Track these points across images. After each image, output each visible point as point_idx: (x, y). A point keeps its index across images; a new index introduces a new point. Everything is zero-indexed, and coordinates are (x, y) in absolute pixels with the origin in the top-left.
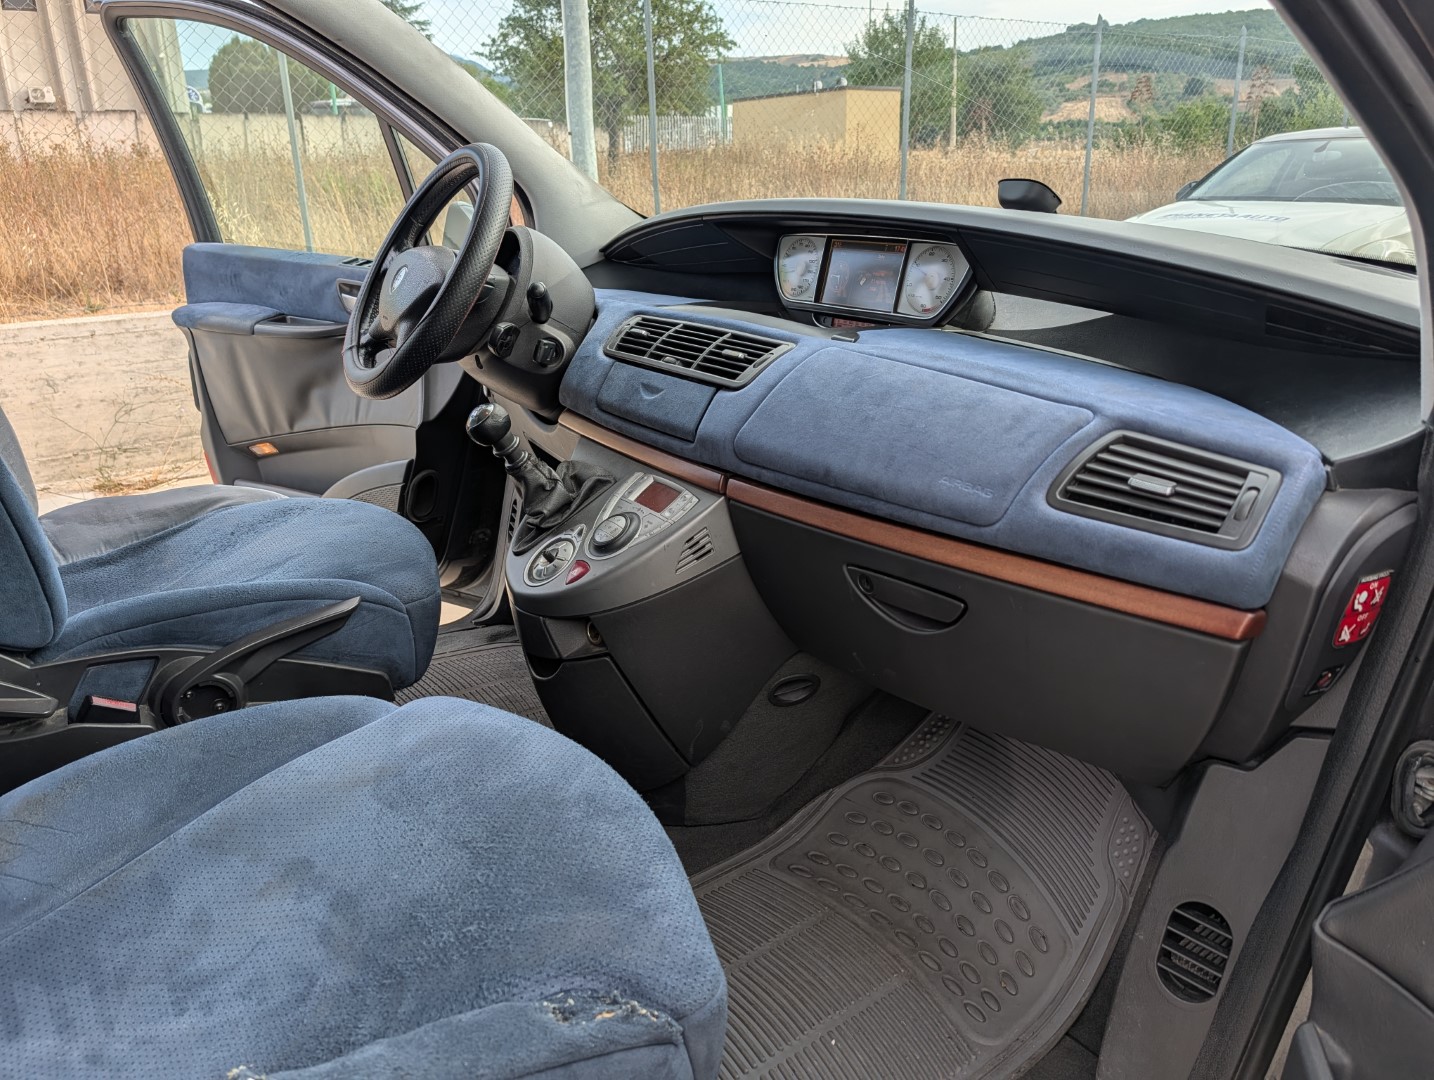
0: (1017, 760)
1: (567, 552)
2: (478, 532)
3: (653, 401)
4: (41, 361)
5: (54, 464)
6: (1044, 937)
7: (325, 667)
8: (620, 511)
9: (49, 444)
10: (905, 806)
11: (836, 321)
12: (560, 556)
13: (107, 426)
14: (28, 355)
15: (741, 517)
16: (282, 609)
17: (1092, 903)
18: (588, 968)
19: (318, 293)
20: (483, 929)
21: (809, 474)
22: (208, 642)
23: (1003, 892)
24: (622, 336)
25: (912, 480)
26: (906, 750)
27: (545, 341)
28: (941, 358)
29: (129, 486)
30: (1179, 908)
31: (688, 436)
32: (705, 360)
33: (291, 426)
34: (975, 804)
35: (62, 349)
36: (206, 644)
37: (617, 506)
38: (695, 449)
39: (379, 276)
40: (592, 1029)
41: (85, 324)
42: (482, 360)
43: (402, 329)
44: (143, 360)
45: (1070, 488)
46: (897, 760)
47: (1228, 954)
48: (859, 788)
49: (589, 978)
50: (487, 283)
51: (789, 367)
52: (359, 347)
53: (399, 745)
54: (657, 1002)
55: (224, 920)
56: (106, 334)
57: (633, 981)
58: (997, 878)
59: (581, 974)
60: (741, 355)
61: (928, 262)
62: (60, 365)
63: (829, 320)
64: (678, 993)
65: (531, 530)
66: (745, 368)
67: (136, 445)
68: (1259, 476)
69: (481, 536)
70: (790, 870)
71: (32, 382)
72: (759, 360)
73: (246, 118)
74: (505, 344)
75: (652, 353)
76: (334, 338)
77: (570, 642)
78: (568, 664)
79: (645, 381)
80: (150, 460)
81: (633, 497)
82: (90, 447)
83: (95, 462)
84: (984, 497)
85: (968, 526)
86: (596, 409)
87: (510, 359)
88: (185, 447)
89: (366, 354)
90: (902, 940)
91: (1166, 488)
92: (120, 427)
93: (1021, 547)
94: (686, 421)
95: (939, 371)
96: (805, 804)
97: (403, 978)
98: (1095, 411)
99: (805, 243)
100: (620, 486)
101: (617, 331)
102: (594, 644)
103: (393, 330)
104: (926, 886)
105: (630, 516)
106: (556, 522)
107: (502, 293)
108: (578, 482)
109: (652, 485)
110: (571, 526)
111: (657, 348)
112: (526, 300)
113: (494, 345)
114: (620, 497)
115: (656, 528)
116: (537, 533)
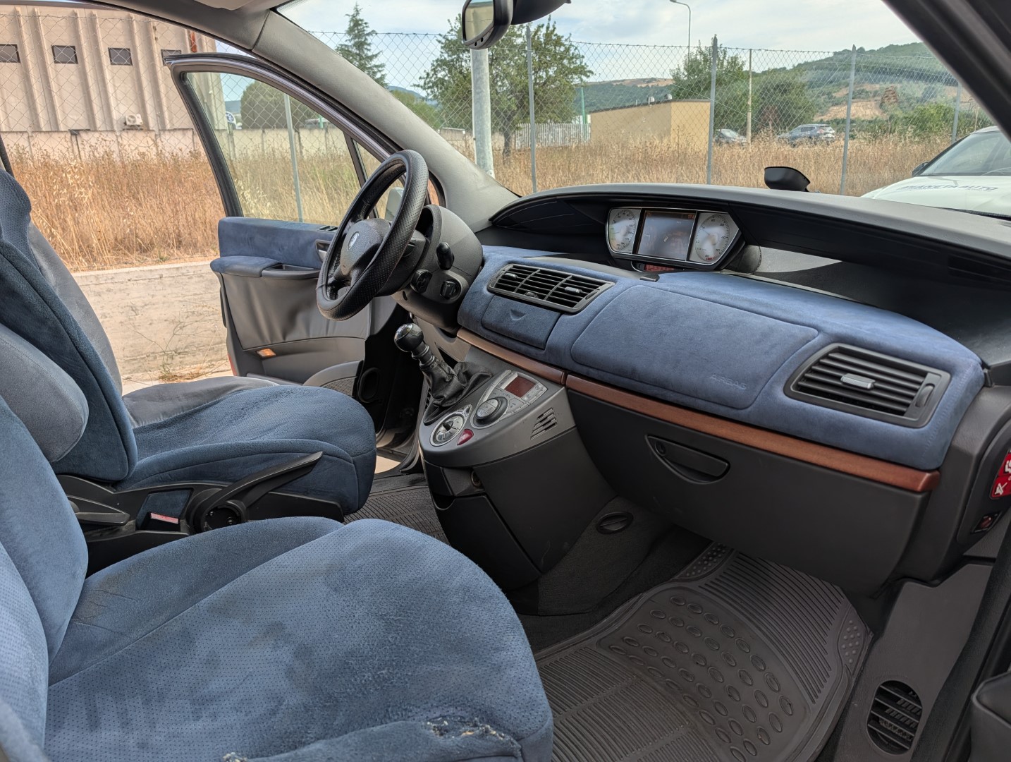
0: (774, 577)
1: (459, 423)
2: (405, 410)
3: (518, 322)
4: (128, 294)
5: (134, 362)
6: (790, 704)
7: (299, 498)
8: (494, 396)
9: (132, 349)
10: (692, 607)
11: (648, 266)
12: (454, 426)
13: (168, 337)
14: (120, 290)
15: (576, 401)
16: (272, 459)
17: (825, 681)
18: (459, 702)
19: (303, 249)
20: (391, 673)
21: (621, 372)
22: (225, 480)
23: (761, 670)
24: (500, 278)
25: (691, 378)
26: (695, 568)
27: (448, 282)
28: (714, 292)
29: (181, 377)
30: (883, 685)
31: (541, 346)
32: (554, 294)
33: (284, 337)
34: (742, 607)
35: (142, 286)
36: (223, 481)
37: (493, 393)
38: (545, 354)
39: (341, 239)
40: (459, 742)
41: (156, 270)
42: (407, 294)
43: (354, 274)
44: (191, 293)
45: (800, 383)
46: (688, 575)
47: (919, 720)
48: (660, 593)
49: (459, 708)
50: (410, 243)
51: (609, 299)
52: (327, 285)
53: (342, 550)
54: (504, 727)
55: (227, 660)
56: (169, 277)
57: (488, 712)
58: (757, 661)
59: (453, 705)
60: (577, 291)
61: (710, 226)
62: (140, 297)
63: (643, 266)
64: (518, 722)
65: (437, 408)
66: (580, 299)
67: (187, 350)
68: (934, 376)
70: (610, 648)
71: (122, 308)
72: (589, 294)
73: (264, 132)
74: (422, 284)
75: (518, 290)
76: (312, 279)
77: (460, 484)
78: (458, 499)
79: (513, 309)
80: (195, 360)
81: (504, 387)
82: (157, 351)
83: (160, 361)
84: (741, 389)
85: (729, 409)
86: (480, 327)
87: (425, 294)
88: (218, 351)
89: (331, 290)
90: (688, 703)
91: (867, 384)
92: (176, 338)
93: (766, 424)
94: (539, 335)
95: (713, 301)
96: (623, 603)
97: (338, 702)
98: (819, 330)
99: (627, 213)
100: (496, 379)
101: (497, 275)
102: (476, 487)
103: (349, 275)
104: (706, 664)
105: (501, 400)
106: (452, 403)
107: (420, 249)
108: (468, 376)
109: (516, 379)
110: (462, 406)
111: (522, 286)
112: (436, 254)
113: (414, 285)
114: (495, 386)
115: (518, 408)
116: (440, 410)
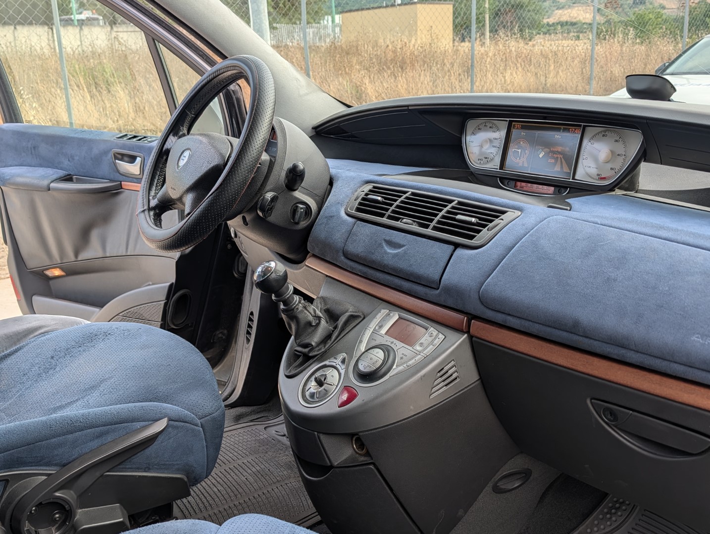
1: (333, 377)
3: (396, 255)
7: (140, 476)
8: (373, 344)
11: (519, 184)
12: (328, 381)
15: (478, 347)
16: (107, 433)
19: (97, 159)
22: (48, 464)
24: (359, 200)
26: (596, 522)
27: (301, 206)
31: (433, 285)
32: (439, 222)
33: (76, 256)
36: (46, 465)
37: (371, 338)
38: (439, 295)
39: (162, 155)
42: (247, 220)
43: (189, 199)
50: (259, 164)
52: (149, 209)
60: (473, 220)
63: (513, 183)
65: (300, 356)
66: (480, 231)
72: (491, 225)
74: (269, 208)
75: (389, 216)
77: (339, 453)
78: (337, 469)
79: (387, 238)
81: (384, 331)
86: (343, 258)
87: (272, 219)
89: (154, 215)
94: (431, 272)
99: (489, 125)
100: (371, 321)
101: (355, 196)
102: (360, 454)
103: (181, 198)
105: (387, 349)
106: (320, 352)
107: (265, 169)
108: (332, 316)
109: (397, 321)
110: (334, 355)
111: (393, 212)
112: (283, 174)
113: (262, 210)
114: (372, 330)
115: (410, 360)
116: (304, 359)
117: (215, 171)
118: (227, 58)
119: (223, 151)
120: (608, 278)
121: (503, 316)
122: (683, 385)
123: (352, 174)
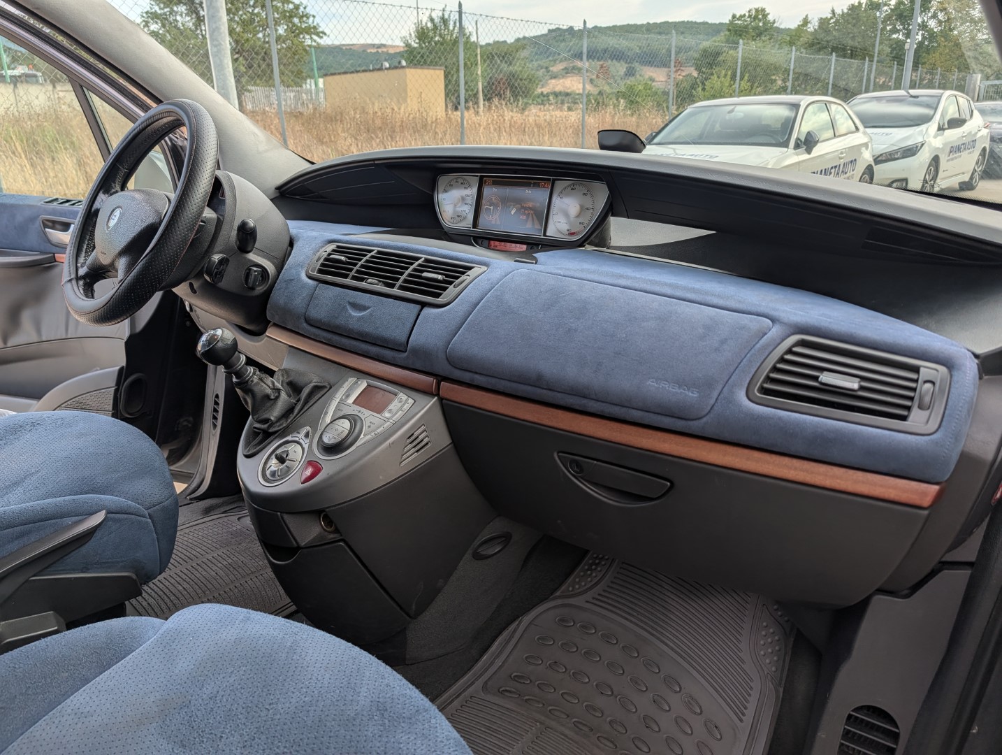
1: (296, 453)
2: (182, 420)
3: (361, 318)
6: (716, 727)
7: (76, 578)
8: (342, 414)
10: (583, 627)
11: (493, 243)
12: (290, 457)
15: (449, 410)
17: (750, 695)
19: (23, 228)
21: (521, 378)
23: (676, 692)
24: (321, 261)
25: (622, 382)
26: (577, 580)
27: (255, 269)
30: (853, 711)
31: (401, 347)
32: (405, 281)
34: (642, 621)
37: (337, 409)
38: (408, 357)
39: (91, 217)
42: (196, 285)
43: (122, 264)
45: (766, 385)
46: (571, 589)
47: (897, 745)
48: (543, 615)
50: (202, 221)
51: (488, 287)
52: (78, 278)
53: (177, 671)
58: (670, 681)
60: (440, 277)
61: (570, 196)
63: (486, 242)
65: (259, 433)
66: (447, 288)
68: (928, 370)
69: (185, 423)
70: (501, 693)
72: (457, 281)
74: (217, 272)
75: (353, 276)
76: (41, 266)
77: (306, 532)
78: (305, 550)
79: (351, 301)
81: (351, 401)
84: (692, 395)
85: (676, 420)
86: (305, 324)
87: (223, 284)
89: (85, 285)
90: (604, 743)
91: (854, 384)
93: (727, 436)
94: (399, 334)
95: (624, 287)
96: (500, 633)
98: (773, 320)
99: (461, 181)
100: (337, 390)
101: (317, 257)
102: (329, 532)
103: (112, 265)
104: (613, 693)
105: (353, 419)
106: (281, 427)
107: (212, 228)
108: (295, 388)
109: (365, 389)
110: (297, 430)
111: (358, 272)
112: (234, 233)
113: (210, 274)
114: (338, 400)
115: (379, 428)
116: (264, 436)
117: (150, 231)
118: (161, 102)
119: (159, 208)
120: (569, 329)
121: (471, 374)
122: (641, 430)
123: (314, 234)
